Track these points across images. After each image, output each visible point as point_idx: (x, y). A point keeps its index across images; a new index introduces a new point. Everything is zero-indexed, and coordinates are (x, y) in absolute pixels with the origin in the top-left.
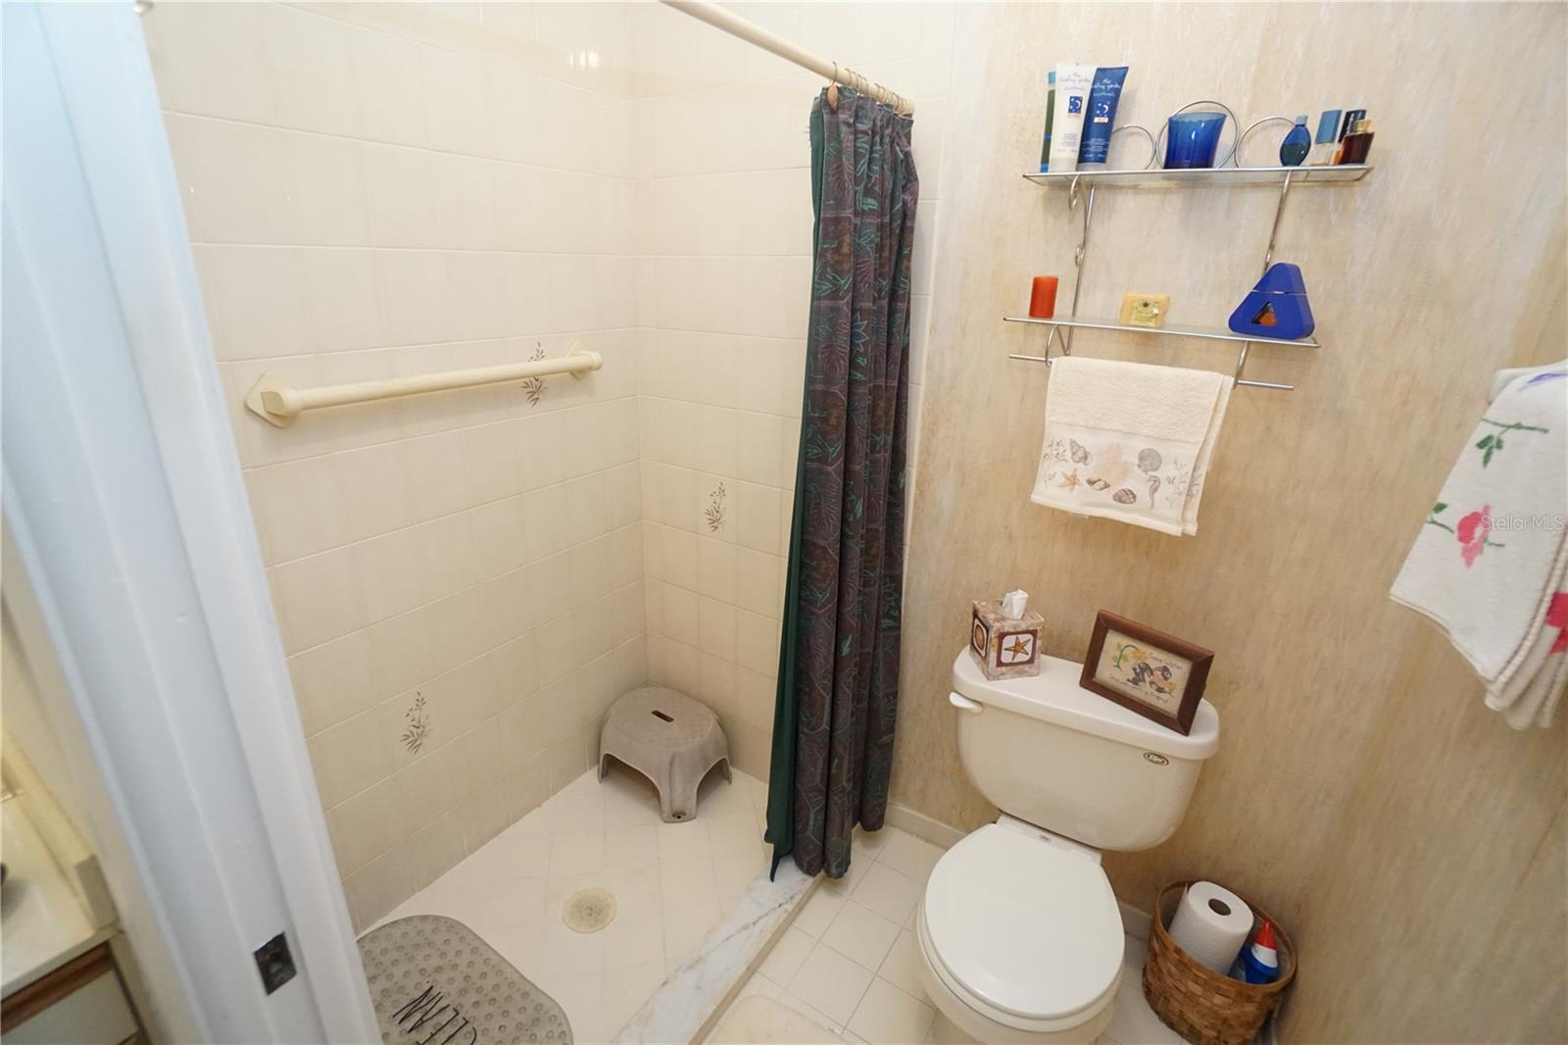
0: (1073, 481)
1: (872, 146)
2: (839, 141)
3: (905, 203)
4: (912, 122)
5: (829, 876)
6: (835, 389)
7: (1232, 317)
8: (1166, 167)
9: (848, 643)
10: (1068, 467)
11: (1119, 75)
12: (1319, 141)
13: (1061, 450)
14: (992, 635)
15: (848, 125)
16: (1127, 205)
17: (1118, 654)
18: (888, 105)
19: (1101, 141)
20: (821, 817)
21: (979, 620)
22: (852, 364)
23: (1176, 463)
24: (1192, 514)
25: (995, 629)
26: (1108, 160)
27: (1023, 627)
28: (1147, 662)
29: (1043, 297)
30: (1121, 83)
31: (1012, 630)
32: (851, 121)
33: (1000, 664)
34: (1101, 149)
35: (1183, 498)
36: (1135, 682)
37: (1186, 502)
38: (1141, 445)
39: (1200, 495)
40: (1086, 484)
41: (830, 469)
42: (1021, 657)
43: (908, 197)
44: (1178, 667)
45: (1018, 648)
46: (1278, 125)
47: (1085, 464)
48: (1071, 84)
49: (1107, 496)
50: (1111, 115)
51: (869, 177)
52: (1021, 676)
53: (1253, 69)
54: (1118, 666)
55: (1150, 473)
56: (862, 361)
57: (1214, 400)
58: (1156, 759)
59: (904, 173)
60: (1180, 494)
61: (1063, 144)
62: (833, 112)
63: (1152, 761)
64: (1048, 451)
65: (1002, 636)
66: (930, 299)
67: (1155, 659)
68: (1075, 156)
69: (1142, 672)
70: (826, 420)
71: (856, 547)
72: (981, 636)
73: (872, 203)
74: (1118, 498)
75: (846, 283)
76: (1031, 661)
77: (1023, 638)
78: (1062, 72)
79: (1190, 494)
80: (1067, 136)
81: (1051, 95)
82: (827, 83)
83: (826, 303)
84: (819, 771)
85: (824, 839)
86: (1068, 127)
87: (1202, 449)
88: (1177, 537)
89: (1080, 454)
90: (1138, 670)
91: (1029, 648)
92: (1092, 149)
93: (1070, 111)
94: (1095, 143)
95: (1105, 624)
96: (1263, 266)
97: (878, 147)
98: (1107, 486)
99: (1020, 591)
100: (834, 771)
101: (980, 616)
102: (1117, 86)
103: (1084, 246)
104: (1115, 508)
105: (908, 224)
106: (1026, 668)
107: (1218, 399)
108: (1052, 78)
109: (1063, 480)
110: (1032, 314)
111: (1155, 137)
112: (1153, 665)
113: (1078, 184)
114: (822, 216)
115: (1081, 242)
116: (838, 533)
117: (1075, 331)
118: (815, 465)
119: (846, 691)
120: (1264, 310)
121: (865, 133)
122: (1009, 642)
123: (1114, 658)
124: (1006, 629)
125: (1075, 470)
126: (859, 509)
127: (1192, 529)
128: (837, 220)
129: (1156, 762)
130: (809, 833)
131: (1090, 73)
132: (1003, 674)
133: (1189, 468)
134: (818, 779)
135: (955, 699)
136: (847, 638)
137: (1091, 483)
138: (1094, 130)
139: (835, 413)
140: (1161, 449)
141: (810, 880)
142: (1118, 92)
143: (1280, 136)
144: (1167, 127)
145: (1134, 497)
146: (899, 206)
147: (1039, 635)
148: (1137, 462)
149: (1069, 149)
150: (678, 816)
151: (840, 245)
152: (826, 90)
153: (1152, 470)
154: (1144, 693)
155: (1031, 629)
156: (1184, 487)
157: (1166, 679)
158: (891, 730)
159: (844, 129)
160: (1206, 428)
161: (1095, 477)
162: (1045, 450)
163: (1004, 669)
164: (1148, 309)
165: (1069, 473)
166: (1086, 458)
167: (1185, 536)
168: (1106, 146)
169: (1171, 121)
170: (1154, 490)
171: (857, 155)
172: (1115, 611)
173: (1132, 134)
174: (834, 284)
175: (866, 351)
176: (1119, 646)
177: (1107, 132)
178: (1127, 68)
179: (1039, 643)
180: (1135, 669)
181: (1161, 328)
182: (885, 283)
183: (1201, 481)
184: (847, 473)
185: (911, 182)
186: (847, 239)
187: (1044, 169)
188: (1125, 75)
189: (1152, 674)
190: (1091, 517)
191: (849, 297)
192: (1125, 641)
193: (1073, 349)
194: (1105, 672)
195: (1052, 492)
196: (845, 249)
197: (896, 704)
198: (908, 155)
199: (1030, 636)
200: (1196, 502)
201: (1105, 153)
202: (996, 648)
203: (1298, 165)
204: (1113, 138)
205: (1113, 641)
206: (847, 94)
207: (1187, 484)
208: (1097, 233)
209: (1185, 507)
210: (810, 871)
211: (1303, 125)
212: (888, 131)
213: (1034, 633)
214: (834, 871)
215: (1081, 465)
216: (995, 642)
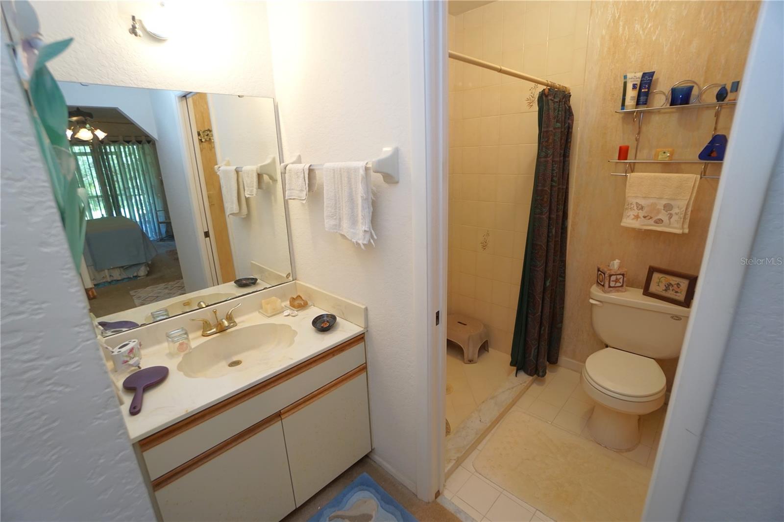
0: (637, 217)
1: (559, 106)
2: (548, 105)
3: (569, 124)
4: (571, 95)
5: (539, 376)
6: (546, 188)
7: (700, 154)
8: (670, 105)
9: (549, 281)
10: (635, 212)
11: (652, 74)
12: (731, 92)
13: (632, 206)
14: (606, 275)
15: (551, 100)
16: (656, 119)
17: (658, 281)
18: (563, 92)
19: (645, 98)
20: (536, 351)
21: (601, 272)
22: (552, 180)
23: (678, 207)
24: (686, 226)
25: (607, 273)
26: (648, 103)
27: (619, 272)
28: (671, 282)
29: (623, 153)
30: (652, 77)
31: (614, 274)
32: (553, 99)
33: (610, 287)
34: (645, 100)
35: (682, 220)
36: (666, 290)
37: (683, 221)
38: (664, 202)
39: (689, 218)
40: (643, 218)
41: (544, 216)
42: (618, 284)
43: (570, 121)
44: (684, 283)
45: (617, 281)
46: (716, 86)
47: (642, 210)
48: (633, 80)
49: (651, 222)
50: (649, 88)
51: (558, 116)
52: (618, 292)
53: (705, 68)
54: (658, 285)
55: (669, 212)
56: (555, 179)
57: (693, 184)
58: (676, 318)
59: (568, 113)
60: (681, 218)
61: (631, 100)
62: (546, 96)
63: (674, 319)
64: (627, 207)
65: (610, 276)
66: (577, 156)
67: (673, 281)
68: (635, 103)
69: (668, 286)
70: (542, 200)
71: (552, 245)
72: (602, 278)
73: (559, 125)
74: (656, 222)
75: (550, 152)
76: (622, 286)
77: (619, 277)
78: (629, 76)
79: (685, 218)
80: (631, 97)
81: (625, 84)
82: (545, 87)
83: (542, 160)
84: (536, 332)
85: (537, 361)
86: (631, 94)
87: (689, 202)
88: (680, 234)
89: (640, 207)
90: (667, 286)
91: (621, 281)
92: (641, 100)
93: (633, 89)
94: (642, 99)
95: (652, 270)
96: (711, 136)
97: (561, 106)
98: (651, 218)
99: (617, 260)
100: (542, 332)
101: (601, 270)
102: (651, 78)
103: (639, 133)
104: (655, 226)
105: (570, 130)
106: (620, 289)
107: (695, 183)
108: (625, 77)
109: (633, 217)
110: (619, 159)
111: (667, 93)
112: (673, 283)
113: (637, 112)
114: (542, 130)
115: (637, 132)
116: (546, 240)
117: (636, 165)
118: (537, 216)
119: (547, 300)
120: (712, 152)
121: (557, 102)
122: (613, 278)
123: (657, 282)
124: (612, 273)
125: (638, 213)
126: (554, 231)
127: (686, 231)
128: (547, 132)
129: (677, 320)
130: (531, 358)
131: (640, 75)
132: (611, 291)
133: (684, 209)
134: (536, 335)
135: (592, 301)
136: (548, 280)
137: (645, 217)
138: (642, 94)
139: (546, 196)
140: (672, 203)
141: (531, 378)
142: (651, 80)
143: (716, 90)
144: (670, 92)
145: (662, 221)
146: (567, 125)
147: (625, 276)
148: (663, 208)
149: (633, 101)
150: (471, 361)
151: (548, 140)
152: (544, 90)
153: (669, 211)
154: (670, 294)
155: (622, 273)
156: (682, 216)
157: (679, 288)
158: (562, 322)
159: (550, 101)
160: (690, 194)
161: (646, 215)
162: (626, 206)
163: (611, 289)
164: (665, 154)
165: (636, 214)
166: (642, 208)
167: (683, 234)
168: (647, 99)
169: (672, 89)
170: (670, 218)
171: (555, 109)
172: (656, 264)
173: (657, 93)
174: (546, 153)
175: (556, 175)
176: (658, 278)
177: (647, 94)
178: (654, 72)
179: (625, 279)
180: (665, 286)
181: (671, 160)
182: (562, 152)
183: (689, 213)
184: (550, 218)
185: (571, 116)
186: (551, 137)
187: (623, 109)
188: (654, 74)
189: (673, 287)
190: (645, 230)
191: (551, 157)
192: (661, 275)
193: (635, 170)
194: (653, 288)
195: (629, 221)
196: (550, 141)
197: (563, 312)
198: (570, 107)
199: (621, 276)
200: (688, 221)
201: (646, 101)
202: (608, 280)
203: (723, 101)
204: (650, 95)
205: (656, 276)
206: (552, 90)
207: (683, 215)
208: (644, 129)
209: (683, 224)
210: (531, 375)
211: (724, 87)
212: (564, 100)
213: (623, 275)
214: (541, 374)
215: (640, 211)
216: (608, 278)
